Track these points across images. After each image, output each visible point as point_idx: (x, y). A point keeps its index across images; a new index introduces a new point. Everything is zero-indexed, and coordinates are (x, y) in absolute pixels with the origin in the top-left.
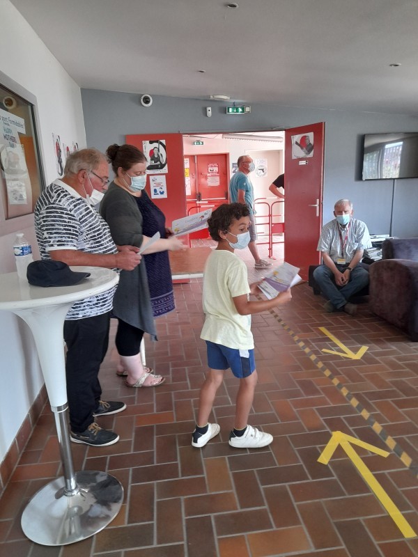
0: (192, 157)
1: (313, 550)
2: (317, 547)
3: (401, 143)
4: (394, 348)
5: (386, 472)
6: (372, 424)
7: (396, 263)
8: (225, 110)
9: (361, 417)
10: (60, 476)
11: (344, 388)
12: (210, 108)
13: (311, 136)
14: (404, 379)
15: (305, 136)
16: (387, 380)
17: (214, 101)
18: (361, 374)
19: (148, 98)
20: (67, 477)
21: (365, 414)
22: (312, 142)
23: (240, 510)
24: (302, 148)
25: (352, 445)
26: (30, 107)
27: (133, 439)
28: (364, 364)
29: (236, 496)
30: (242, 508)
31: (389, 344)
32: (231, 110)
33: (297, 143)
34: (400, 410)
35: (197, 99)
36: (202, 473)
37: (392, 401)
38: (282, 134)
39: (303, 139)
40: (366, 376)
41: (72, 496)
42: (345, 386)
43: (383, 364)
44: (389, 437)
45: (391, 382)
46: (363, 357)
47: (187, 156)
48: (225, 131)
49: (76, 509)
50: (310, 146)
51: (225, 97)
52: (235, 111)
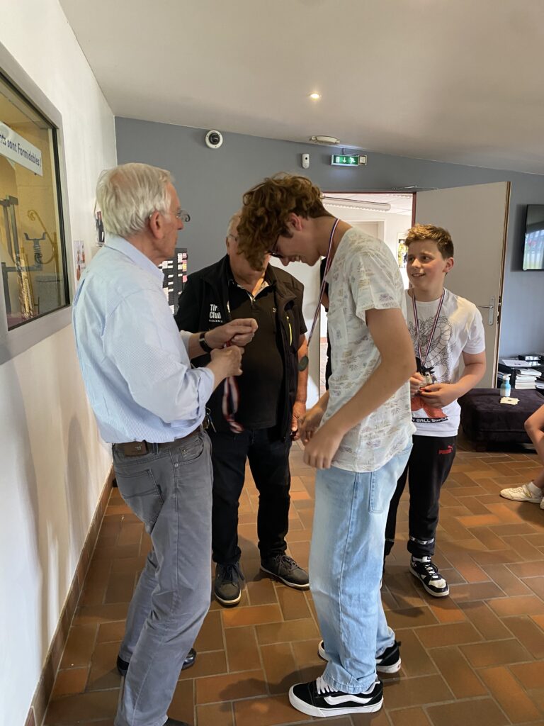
8: (328, 160)
12: (307, 156)
17: (314, 145)
19: (217, 136)
26: (50, 132)
32: (338, 159)
35: (290, 142)
51: (334, 140)
52: (345, 161)
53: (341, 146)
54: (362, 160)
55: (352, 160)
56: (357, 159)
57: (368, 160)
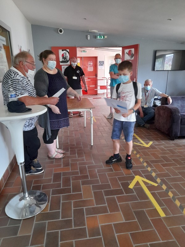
0: (81, 58)
1: (124, 221)
2: (126, 220)
3: (173, 55)
4: (164, 143)
5: (156, 192)
6: (152, 173)
7: (166, 107)
8: (96, 37)
9: (148, 170)
10: (22, 192)
11: (141, 158)
12: (89, 36)
13: (133, 50)
14: (166, 155)
15: (131, 50)
16: (159, 156)
17: (91, 32)
18: (149, 153)
19: (61, 30)
20: (24, 193)
21: (149, 169)
22: (133, 53)
23: (95, 206)
24: (129, 56)
25: (143, 181)
26: (8, 32)
27: (52, 178)
28: (150, 149)
29: (94, 200)
30: (96, 205)
31: (161, 141)
32: (98, 37)
33: (127, 53)
34: (164, 168)
35: (83, 31)
36: (81, 191)
37: (161, 164)
38: (121, 49)
39: (130, 51)
40: (151, 154)
41: (26, 200)
42: (142, 158)
43: (158, 149)
44: (158, 178)
45: (161, 156)
46: (150, 146)
47: (79, 57)
48: (96, 46)
49: (28, 205)
50: (133, 55)
51: (96, 31)
53: (99, 33)
55: (102, 37)
57: (108, 37)
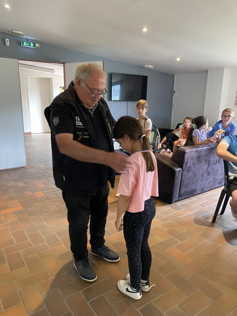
8: (20, 43)
12: (8, 40)
17: (11, 35)
32: (25, 43)
51: (21, 33)
52: (28, 45)
53: (26, 37)
54: (37, 45)
55: (32, 45)
56: (34, 44)
57: (40, 45)
